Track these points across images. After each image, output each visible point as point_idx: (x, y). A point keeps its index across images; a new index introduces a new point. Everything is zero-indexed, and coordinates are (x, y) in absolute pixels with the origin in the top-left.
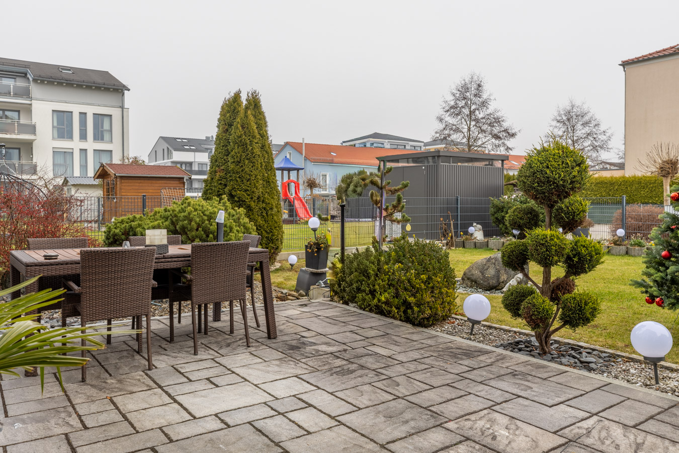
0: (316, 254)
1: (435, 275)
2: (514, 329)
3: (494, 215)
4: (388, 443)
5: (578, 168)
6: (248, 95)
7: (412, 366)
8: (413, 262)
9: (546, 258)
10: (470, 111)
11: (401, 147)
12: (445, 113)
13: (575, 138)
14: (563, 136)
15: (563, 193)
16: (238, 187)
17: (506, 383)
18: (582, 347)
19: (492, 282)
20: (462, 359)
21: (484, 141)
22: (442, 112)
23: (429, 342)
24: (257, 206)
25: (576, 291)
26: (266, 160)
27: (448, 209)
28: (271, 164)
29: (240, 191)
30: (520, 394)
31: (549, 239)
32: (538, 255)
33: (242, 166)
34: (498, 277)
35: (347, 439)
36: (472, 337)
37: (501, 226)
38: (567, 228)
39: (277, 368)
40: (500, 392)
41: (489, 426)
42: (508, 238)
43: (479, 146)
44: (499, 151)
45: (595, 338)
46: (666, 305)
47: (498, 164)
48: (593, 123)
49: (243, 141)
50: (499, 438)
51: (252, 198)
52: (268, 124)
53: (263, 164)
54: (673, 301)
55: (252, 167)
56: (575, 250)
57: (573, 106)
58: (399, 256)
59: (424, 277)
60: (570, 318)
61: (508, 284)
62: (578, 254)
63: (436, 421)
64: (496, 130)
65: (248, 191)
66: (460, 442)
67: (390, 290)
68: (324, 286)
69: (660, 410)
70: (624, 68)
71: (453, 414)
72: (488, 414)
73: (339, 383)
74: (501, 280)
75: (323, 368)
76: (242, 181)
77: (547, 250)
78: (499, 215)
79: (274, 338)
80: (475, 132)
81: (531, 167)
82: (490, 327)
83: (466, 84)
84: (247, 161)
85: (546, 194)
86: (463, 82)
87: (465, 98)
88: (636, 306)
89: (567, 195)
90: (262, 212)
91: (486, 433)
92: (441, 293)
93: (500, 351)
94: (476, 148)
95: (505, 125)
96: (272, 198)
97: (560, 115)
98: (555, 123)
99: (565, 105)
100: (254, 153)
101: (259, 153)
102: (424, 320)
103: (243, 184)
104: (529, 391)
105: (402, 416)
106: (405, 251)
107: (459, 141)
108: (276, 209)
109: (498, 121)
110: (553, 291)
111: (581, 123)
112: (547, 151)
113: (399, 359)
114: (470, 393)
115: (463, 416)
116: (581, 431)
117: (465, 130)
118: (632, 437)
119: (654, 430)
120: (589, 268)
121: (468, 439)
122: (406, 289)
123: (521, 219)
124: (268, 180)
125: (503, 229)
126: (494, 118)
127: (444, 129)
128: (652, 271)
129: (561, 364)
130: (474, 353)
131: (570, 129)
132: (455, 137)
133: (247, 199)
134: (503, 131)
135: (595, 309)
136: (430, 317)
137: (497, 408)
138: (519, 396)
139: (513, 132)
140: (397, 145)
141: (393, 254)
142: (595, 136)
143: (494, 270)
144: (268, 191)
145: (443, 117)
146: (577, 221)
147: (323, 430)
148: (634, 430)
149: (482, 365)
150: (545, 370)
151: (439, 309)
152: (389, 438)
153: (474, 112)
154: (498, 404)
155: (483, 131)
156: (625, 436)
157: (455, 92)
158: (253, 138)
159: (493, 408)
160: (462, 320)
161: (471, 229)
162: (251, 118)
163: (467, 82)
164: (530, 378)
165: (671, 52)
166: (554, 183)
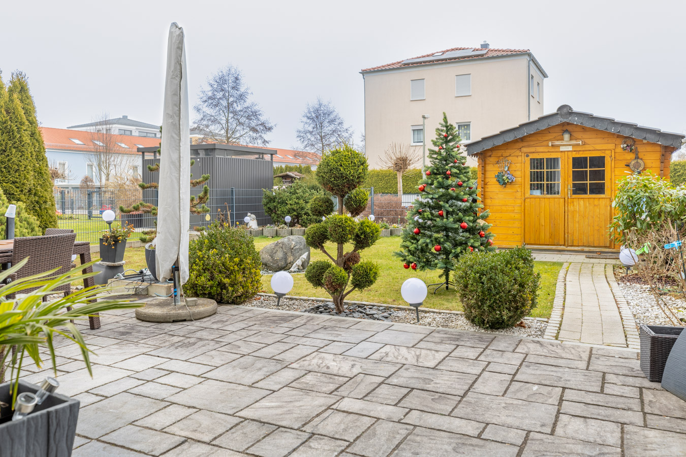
0: (113, 247)
1: (245, 257)
2: (312, 298)
3: (266, 205)
4: (253, 384)
5: (362, 167)
6: (12, 77)
7: (243, 333)
8: (225, 247)
9: (342, 237)
10: (228, 103)
11: (151, 135)
12: (202, 103)
13: (323, 134)
14: (313, 132)
15: (352, 185)
16: (4, 178)
17: (322, 334)
18: (365, 305)
19: (281, 264)
20: (280, 323)
21: (242, 134)
22: (199, 102)
23: (248, 314)
24: (28, 200)
25: (361, 260)
26: (36, 149)
27: (224, 200)
28: (43, 153)
29: (6, 183)
30: (335, 340)
31: (344, 221)
32: (336, 234)
33: (8, 155)
34: (286, 259)
35: (220, 387)
36: (280, 307)
37: (273, 215)
38: (354, 213)
39: (119, 351)
40: (320, 340)
41: (321, 362)
42: (281, 226)
43: (238, 138)
44: (256, 143)
45: (372, 298)
46: (418, 268)
47: (267, 157)
48: (338, 121)
49: (9, 127)
50: (331, 367)
51: (22, 191)
52: (36, 109)
53: (34, 153)
54: (423, 264)
55: (21, 156)
56: (362, 230)
57: (320, 105)
58: (211, 242)
59: (237, 260)
60: (359, 281)
61: (294, 265)
62: (364, 233)
63: (282, 365)
64: (253, 123)
65: (17, 182)
66: (306, 374)
67: (205, 274)
68: (124, 278)
69: (425, 335)
70: (363, 76)
71: (293, 359)
72: (317, 355)
73: (188, 353)
74: (289, 261)
75: (164, 345)
76: (9, 172)
77: (343, 230)
78: (271, 205)
79: (98, 328)
80: (233, 124)
81: (328, 165)
82: (291, 299)
83: (223, 76)
84: (14, 151)
85: (340, 187)
86: (220, 74)
87: (222, 90)
88: (393, 274)
89: (355, 187)
90: (34, 206)
91: (322, 366)
92: (251, 273)
93: (307, 314)
94: (234, 140)
95: (262, 119)
96: (46, 190)
97: (310, 112)
98: (305, 119)
99: (314, 103)
100: (23, 141)
101: (29, 141)
102: (237, 298)
103: (10, 175)
104: (340, 337)
105: (254, 366)
106: (217, 238)
107: (217, 132)
108: (50, 203)
109: (255, 114)
110: (345, 263)
111: (328, 120)
112: (340, 153)
113: (229, 330)
114: (299, 345)
115: (300, 359)
116: (382, 355)
117: (224, 122)
118: (413, 353)
119: (424, 347)
120: (371, 243)
121: (310, 372)
122: (220, 272)
123: (321, 206)
124: (40, 171)
125: (275, 218)
126: (252, 112)
127: (202, 119)
128: (408, 243)
129: (353, 317)
130: (288, 318)
131: (318, 126)
132: (214, 128)
133: (17, 192)
134: (260, 125)
135: (376, 273)
136: (242, 295)
137: (321, 350)
138: (334, 341)
139: (270, 125)
140: (147, 133)
141: (206, 241)
142: (339, 133)
143: (282, 253)
144: (40, 183)
145: (200, 107)
146: (362, 207)
147: (194, 385)
148: (413, 349)
149: (299, 325)
150: (345, 322)
151: (250, 287)
152: (253, 381)
153: (232, 104)
154: (322, 348)
155: (241, 124)
156: (409, 353)
157: (213, 83)
158: (21, 125)
159: (319, 351)
160: (266, 296)
161: (247, 219)
162: (17, 102)
163: (225, 74)
164: (337, 329)
165: (398, 66)
166: (346, 178)
